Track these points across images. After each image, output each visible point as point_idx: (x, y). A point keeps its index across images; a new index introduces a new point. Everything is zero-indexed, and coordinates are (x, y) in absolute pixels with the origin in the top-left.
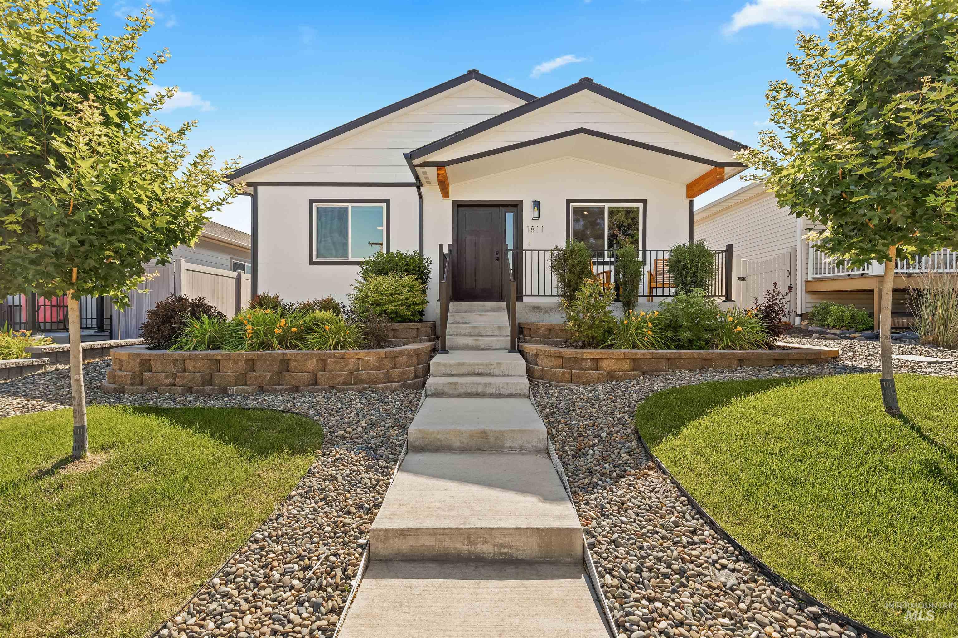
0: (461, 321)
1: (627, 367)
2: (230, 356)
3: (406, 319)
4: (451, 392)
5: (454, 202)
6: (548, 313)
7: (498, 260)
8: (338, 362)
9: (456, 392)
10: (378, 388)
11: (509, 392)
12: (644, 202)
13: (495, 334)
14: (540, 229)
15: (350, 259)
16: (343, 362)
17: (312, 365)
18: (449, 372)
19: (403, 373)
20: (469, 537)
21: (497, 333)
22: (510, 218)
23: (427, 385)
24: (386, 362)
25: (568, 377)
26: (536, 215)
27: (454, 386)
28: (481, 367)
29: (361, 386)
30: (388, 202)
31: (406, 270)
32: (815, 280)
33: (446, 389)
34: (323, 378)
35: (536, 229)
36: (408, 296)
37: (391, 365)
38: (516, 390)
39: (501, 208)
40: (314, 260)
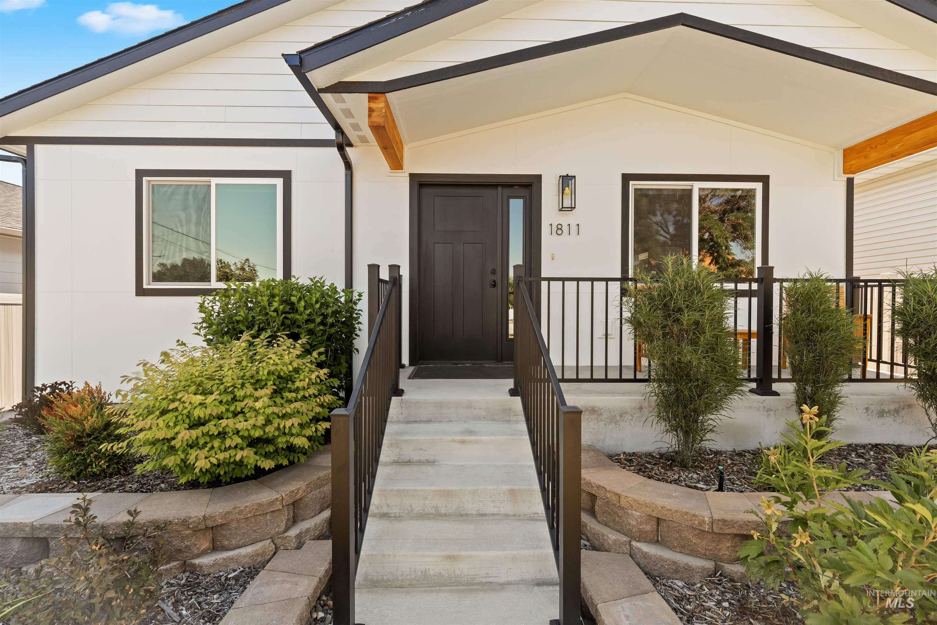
0: (416, 458)
5: (412, 176)
6: (617, 422)
7: (494, 285)
12: (765, 180)
13: (503, 511)
14: (574, 229)
15: (214, 285)
21: (507, 508)
22: (516, 207)
26: (567, 203)
30: (286, 175)
35: (565, 229)
39: (500, 189)
40: (145, 286)
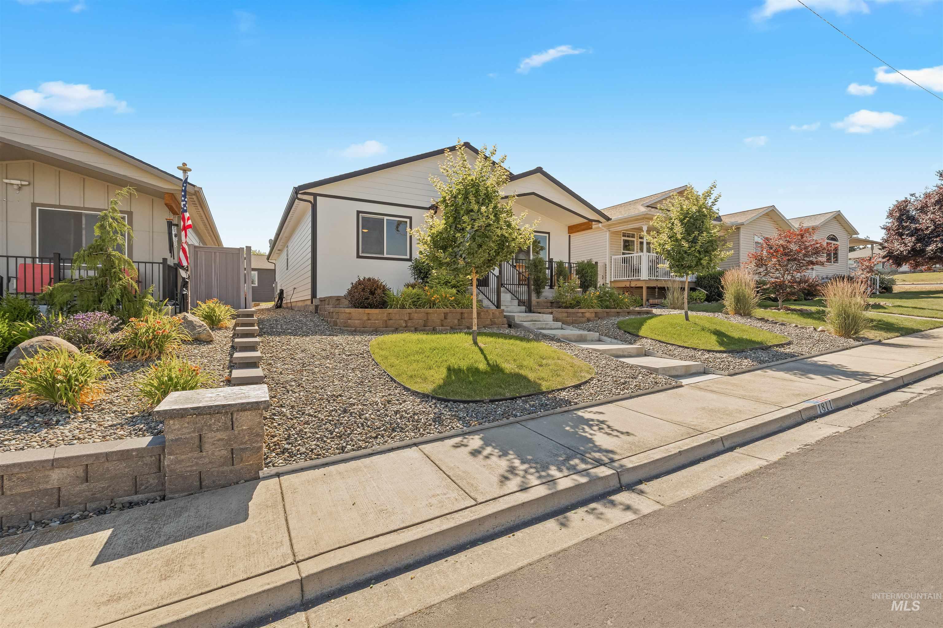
12: (549, 234)
15: (386, 256)
30: (411, 218)
32: (615, 281)
40: (360, 255)
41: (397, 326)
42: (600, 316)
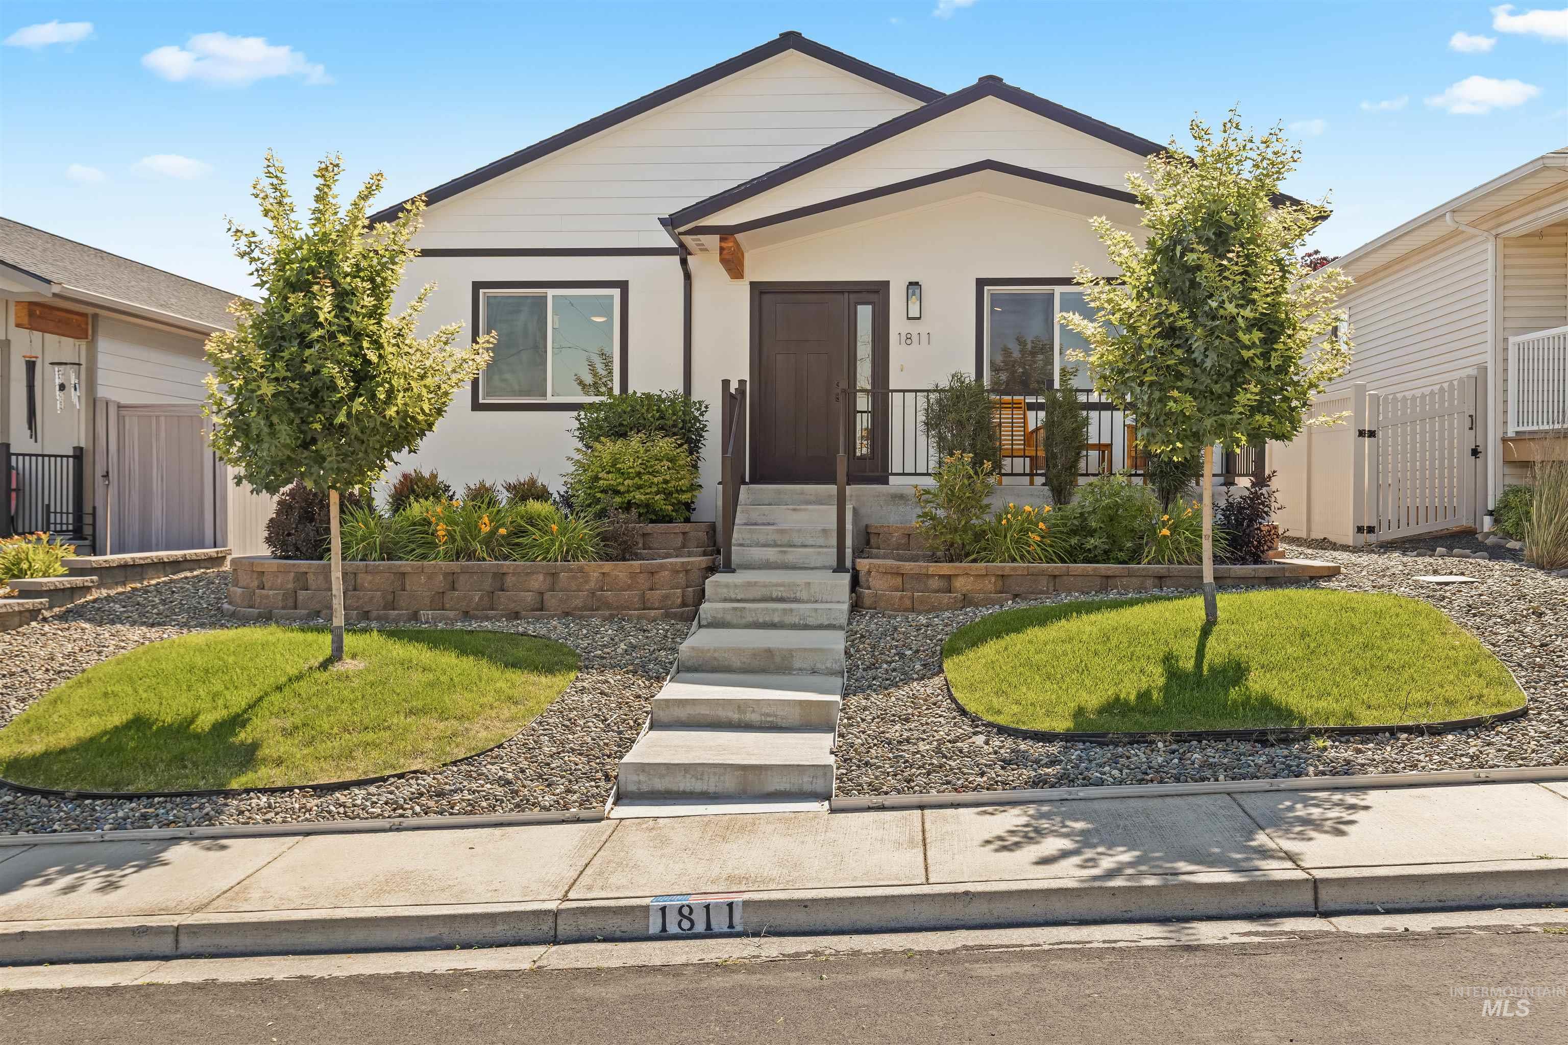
0: (760, 521)
1: (990, 587)
2: (423, 567)
3: (664, 517)
4: (735, 622)
5: (753, 284)
7: (839, 399)
8: (574, 578)
9: (744, 621)
10: (631, 615)
11: (819, 622)
14: (924, 338)
15: (550, 399)
16: (582, 577)
17: (538, 582)
18: (733, 596)
19: (666, 597)
20: (739, 707)
21: (819, 542)
22: (865, 313)
23: (701, 611)
24: (642, 579)
25: (908, 603)
26: (914, 312)
27: (739, 613)
28: (782, 589)
29: (607, 613)
30: (623, 286)
31: (661, 428)
32: (1518, 439)
33: (728, 618)
34: (551, 600)
35: (915, 338)
36: (668, 477)
37: (647, 585)
38: (828, 619)
39: (846, 295)
40: (481, 401)
41: (318, 607)
42: (1018, 590)
